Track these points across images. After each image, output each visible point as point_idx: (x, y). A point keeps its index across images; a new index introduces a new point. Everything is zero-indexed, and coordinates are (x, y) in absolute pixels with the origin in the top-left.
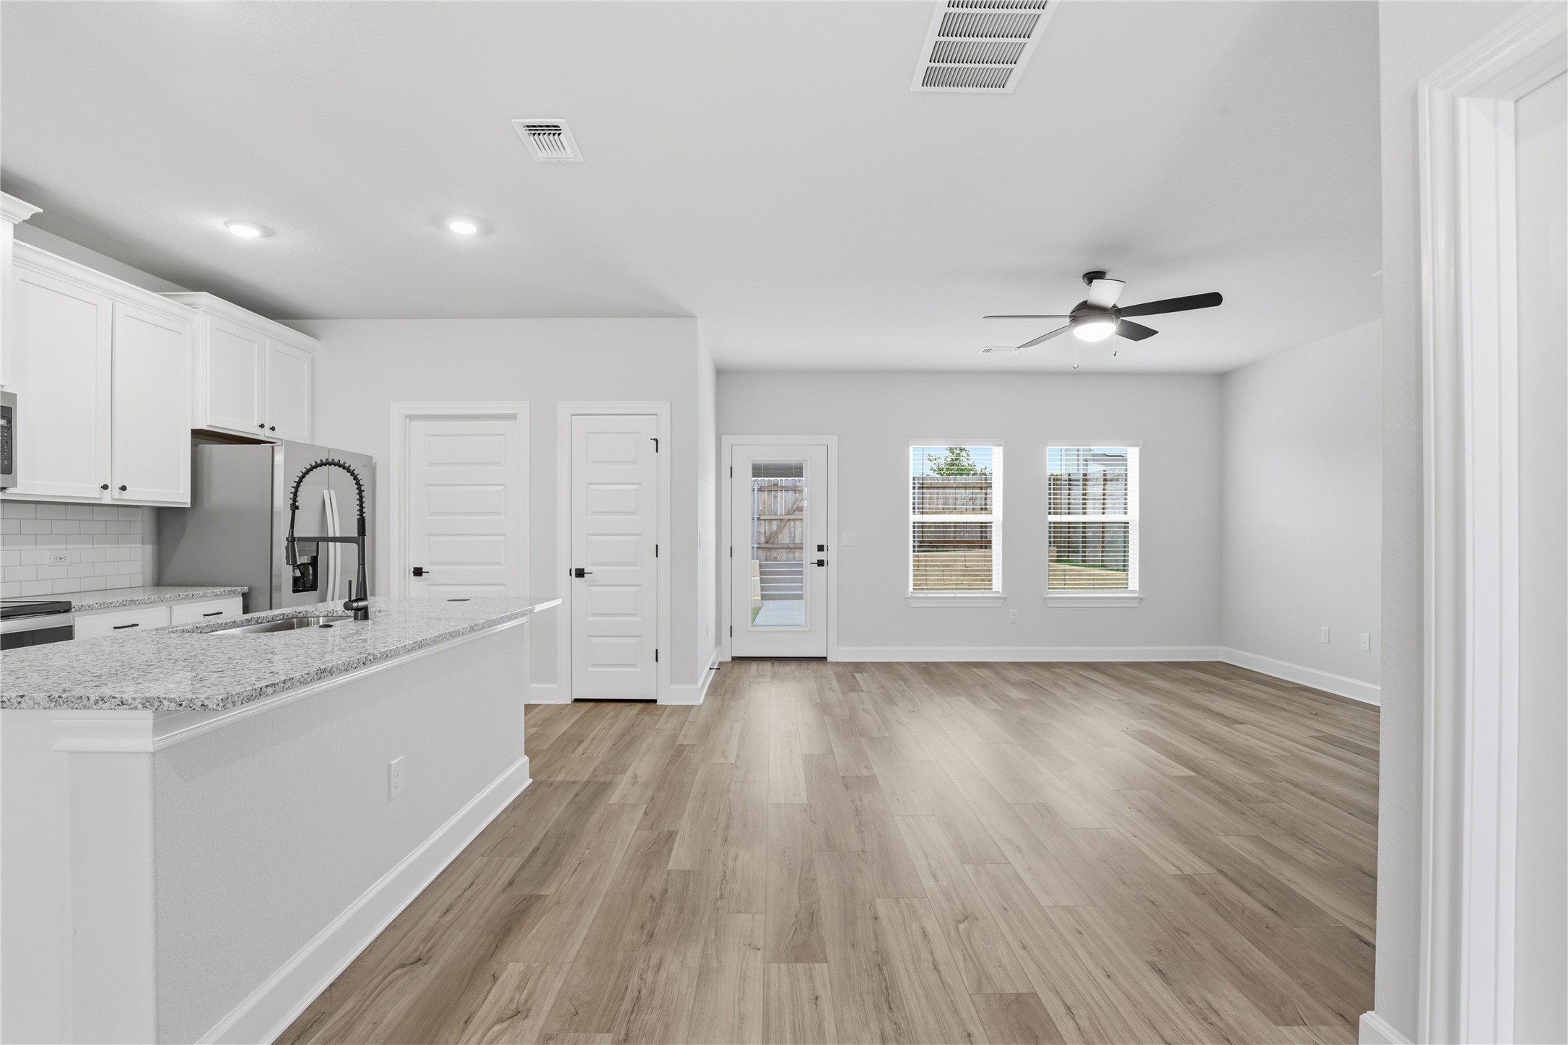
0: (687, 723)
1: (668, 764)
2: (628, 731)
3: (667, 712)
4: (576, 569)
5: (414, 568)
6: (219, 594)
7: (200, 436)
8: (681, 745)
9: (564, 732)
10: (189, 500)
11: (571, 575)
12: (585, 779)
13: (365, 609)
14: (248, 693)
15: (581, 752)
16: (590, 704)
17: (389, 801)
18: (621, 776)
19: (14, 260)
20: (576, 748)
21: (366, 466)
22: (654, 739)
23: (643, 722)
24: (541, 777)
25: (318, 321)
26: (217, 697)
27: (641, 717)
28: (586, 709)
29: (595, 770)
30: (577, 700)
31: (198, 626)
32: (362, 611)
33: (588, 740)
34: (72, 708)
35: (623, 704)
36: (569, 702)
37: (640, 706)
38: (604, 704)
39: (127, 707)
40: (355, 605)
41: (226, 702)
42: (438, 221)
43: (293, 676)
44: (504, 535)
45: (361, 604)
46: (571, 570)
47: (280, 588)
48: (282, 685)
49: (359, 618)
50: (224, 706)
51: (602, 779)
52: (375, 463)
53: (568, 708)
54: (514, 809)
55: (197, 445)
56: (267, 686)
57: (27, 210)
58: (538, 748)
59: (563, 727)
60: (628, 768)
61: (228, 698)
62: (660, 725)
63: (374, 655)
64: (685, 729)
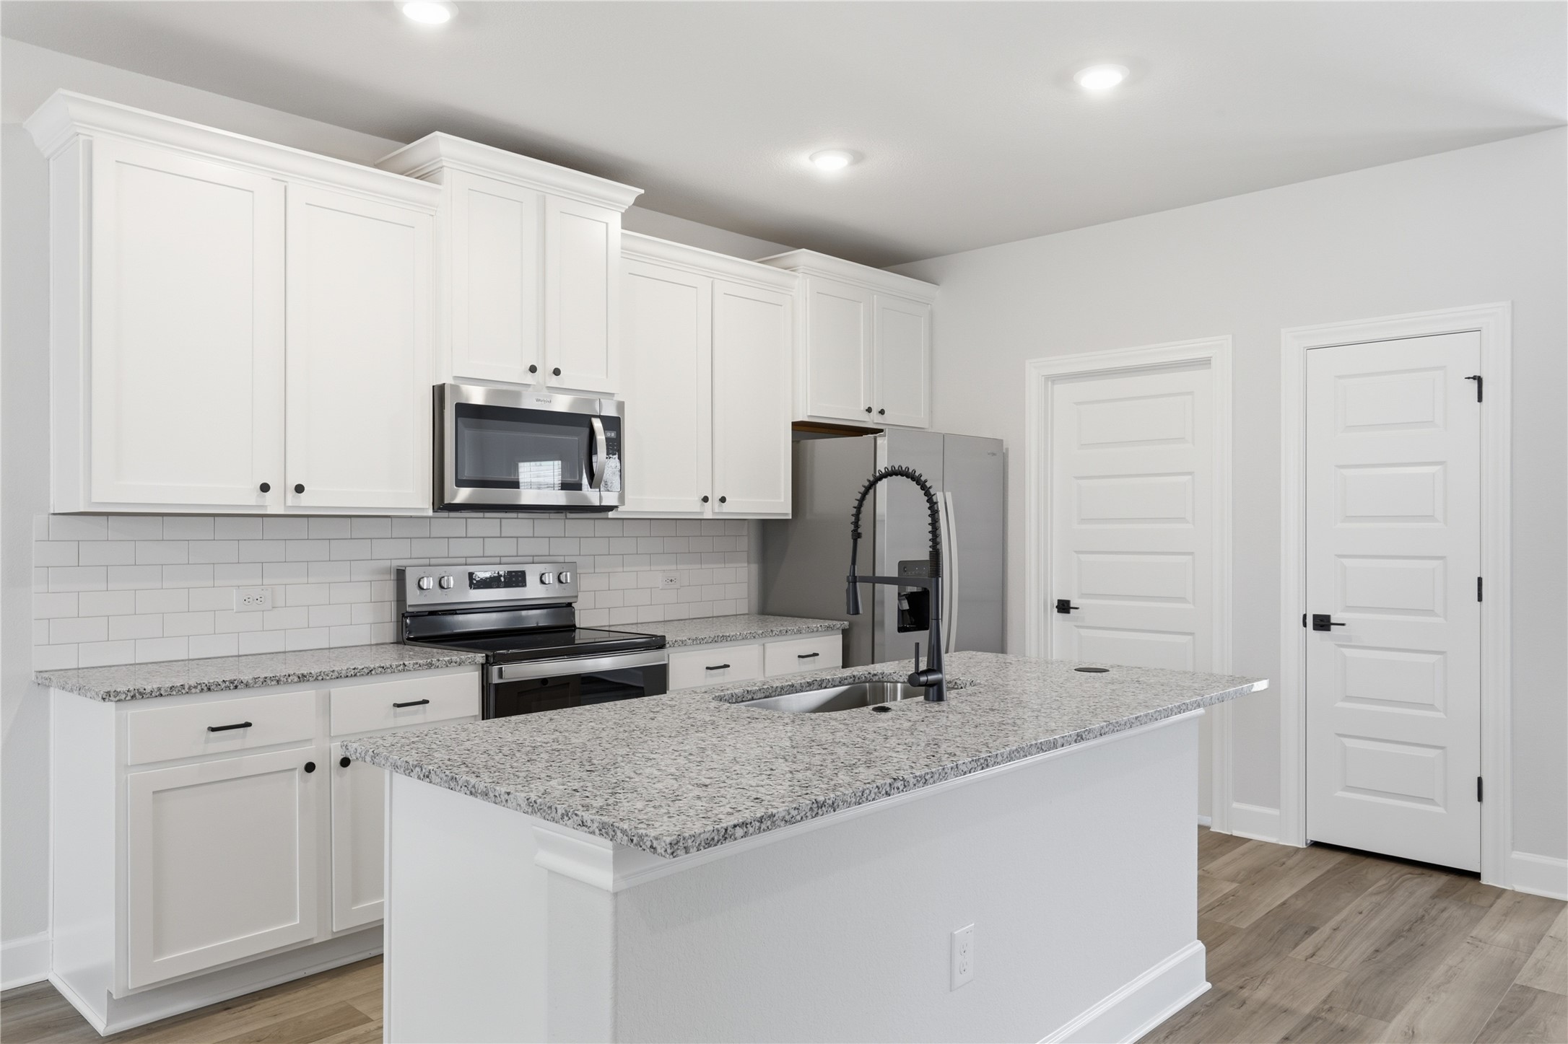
0: (1546, 940)
1: (1488, 1026)
2: (1410, 930)
3: (1501, 904)
4: (1314, 616)
5: (1059, 601)
6: (815, 629)
7: (805, 431)
8: (1525, 989)
9: (1284, 903)
10: (789, 510)
11: (1305, 625)
12: (1307, 1010)
13: (938, 684)
14: (707, 835)
15: (1310, 950)
16: (1340, 857)
17: (951, 991)
18: (1383, 1023)
19: (622, 252)
20: (1302, 939)
21: (994, 454)
22: (1463, 960)
23: (1445, 915)
24: (1229, 984)
25: (936, 258)
26: (665, 838)
27: (1441, 905)
28: (1330, 866)
29: (1329, 996)
30: (1316, 845)
31: (749, 689)
32: (935, 688)
33: (1325, 930)
34: (544, 818)
35: (1406, 869)
36: (1302, 845)
37: (1443, 879)
38: (1369, 861)
39: (586, 829)
40: (923, 679)
41: (676, 847)
42: (1064, 79)
43: (775, 811)
44: (1191, 554)
45: (932, 677)
46: (1305, 616)
47: (882, 623)
48: (758, 824)
49: (931, 698)
50: (672, 853)
51: (1341, 1020)
52: (1007, 449)
53: (1299, 857)
54: (1171, 1033)
55: (798, 442)
56: (735, 826)
57: (628, 194)
58: (1232, 923)
59: (1283, 891)
60: (1399, 1009)
61: (678, 842)
62: (1480, 930)
63: (903, 779)
64: (1539, 953)
